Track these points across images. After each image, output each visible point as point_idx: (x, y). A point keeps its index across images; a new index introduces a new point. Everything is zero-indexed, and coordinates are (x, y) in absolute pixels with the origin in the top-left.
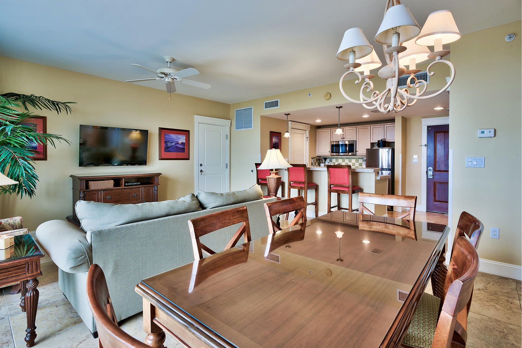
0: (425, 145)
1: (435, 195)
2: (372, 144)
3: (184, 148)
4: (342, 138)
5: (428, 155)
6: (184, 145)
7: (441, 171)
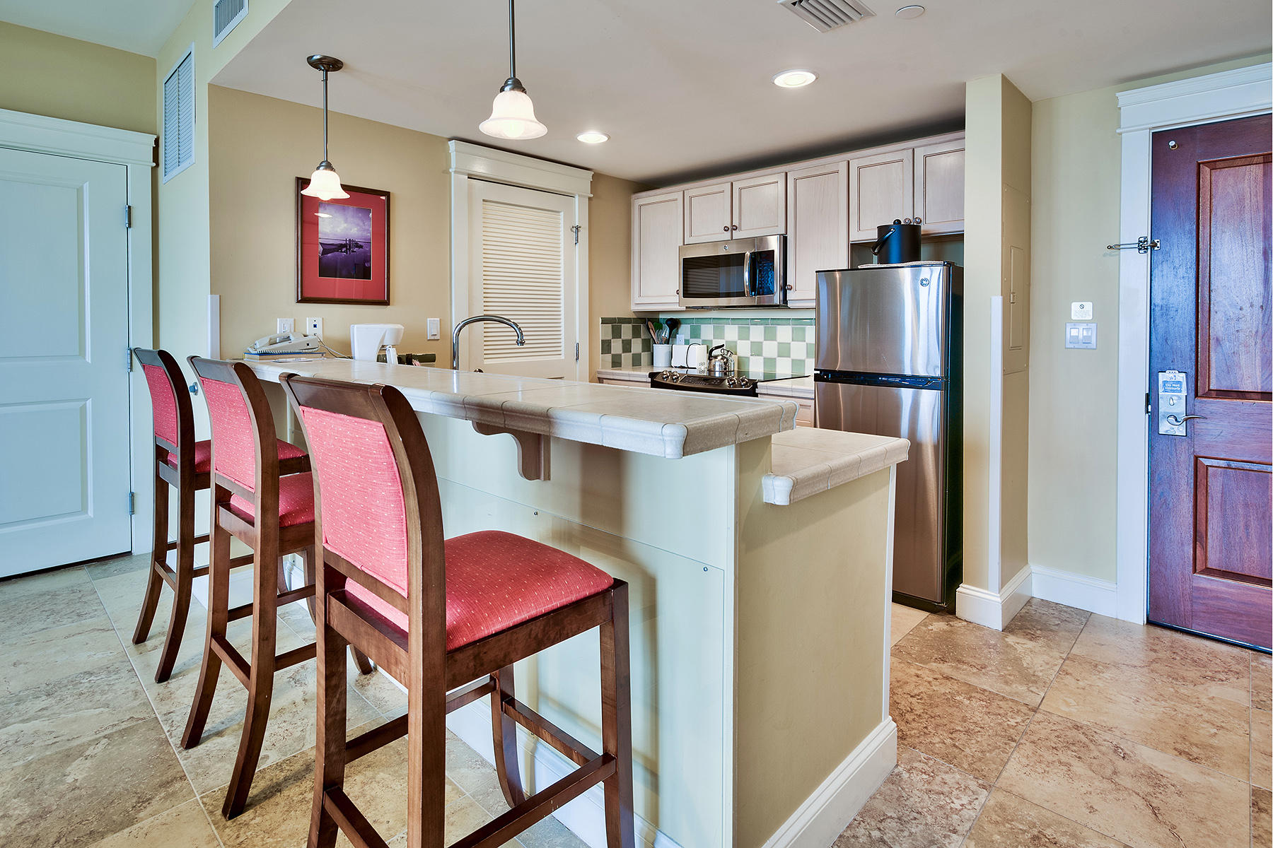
0: (1141, 246)
1: (1198, 537)
2: (858, 250)
4: (726, 229)
5: (1157, 300)
7: (1242, 395)
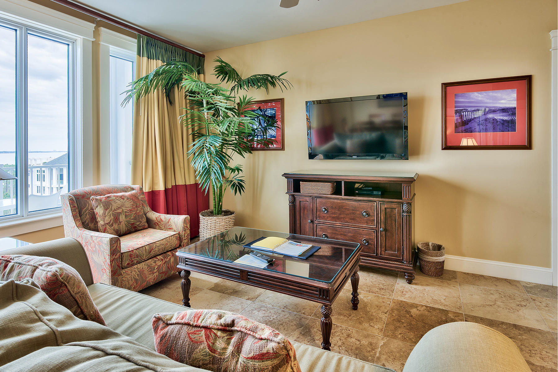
3: (513, 122)
6: (514, 114)
